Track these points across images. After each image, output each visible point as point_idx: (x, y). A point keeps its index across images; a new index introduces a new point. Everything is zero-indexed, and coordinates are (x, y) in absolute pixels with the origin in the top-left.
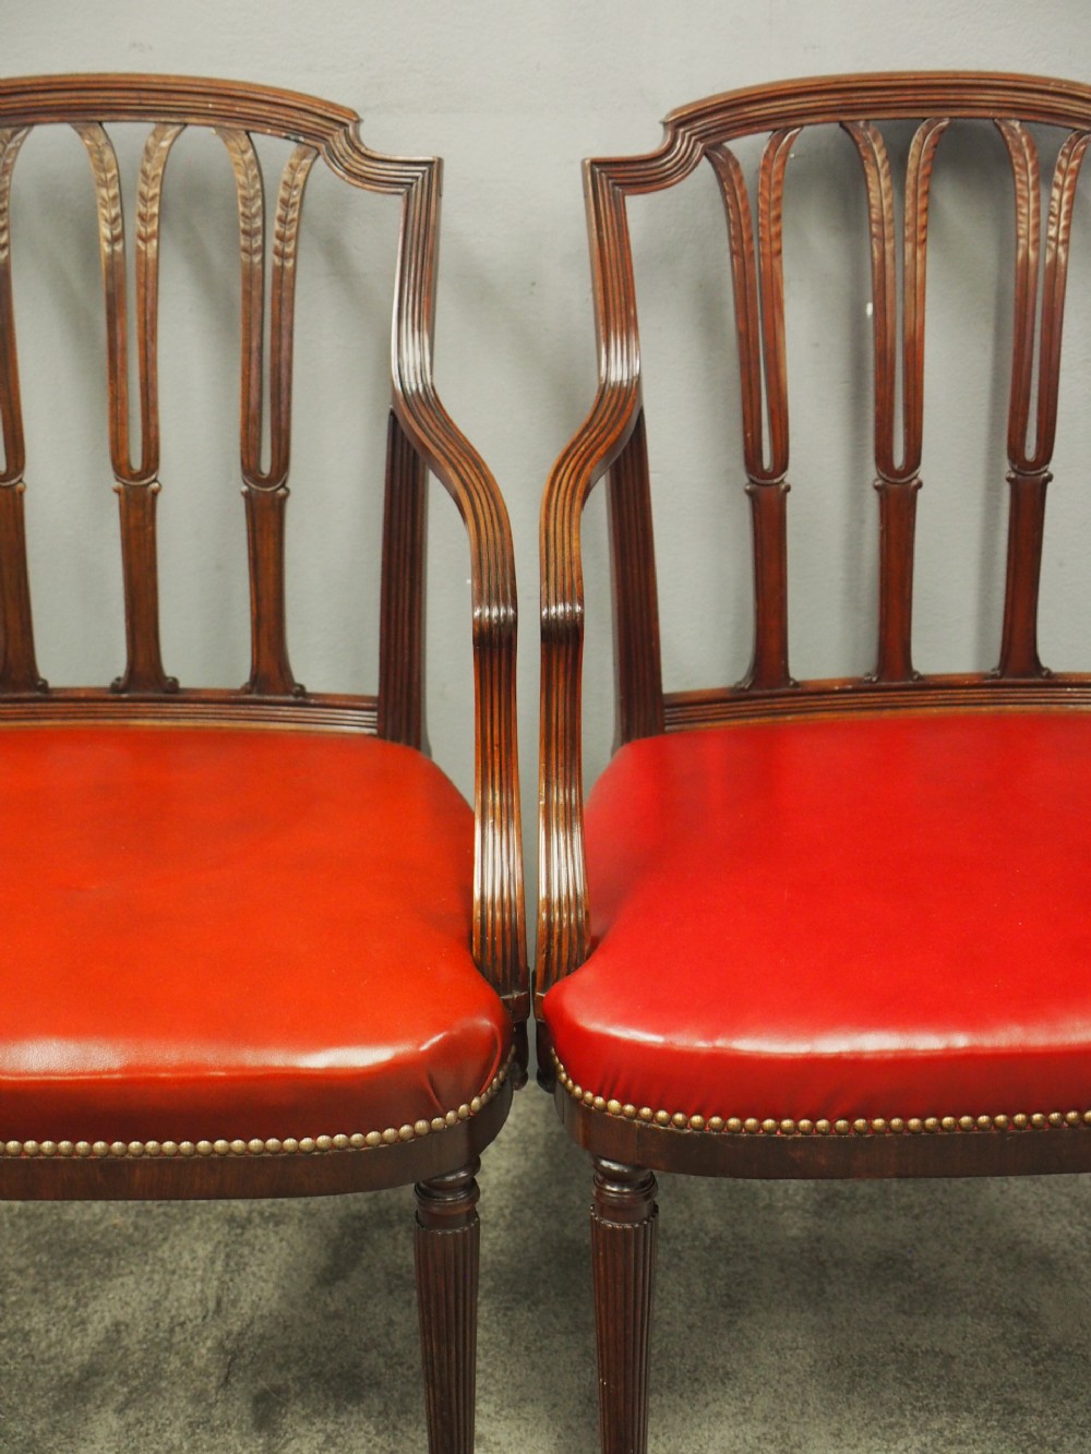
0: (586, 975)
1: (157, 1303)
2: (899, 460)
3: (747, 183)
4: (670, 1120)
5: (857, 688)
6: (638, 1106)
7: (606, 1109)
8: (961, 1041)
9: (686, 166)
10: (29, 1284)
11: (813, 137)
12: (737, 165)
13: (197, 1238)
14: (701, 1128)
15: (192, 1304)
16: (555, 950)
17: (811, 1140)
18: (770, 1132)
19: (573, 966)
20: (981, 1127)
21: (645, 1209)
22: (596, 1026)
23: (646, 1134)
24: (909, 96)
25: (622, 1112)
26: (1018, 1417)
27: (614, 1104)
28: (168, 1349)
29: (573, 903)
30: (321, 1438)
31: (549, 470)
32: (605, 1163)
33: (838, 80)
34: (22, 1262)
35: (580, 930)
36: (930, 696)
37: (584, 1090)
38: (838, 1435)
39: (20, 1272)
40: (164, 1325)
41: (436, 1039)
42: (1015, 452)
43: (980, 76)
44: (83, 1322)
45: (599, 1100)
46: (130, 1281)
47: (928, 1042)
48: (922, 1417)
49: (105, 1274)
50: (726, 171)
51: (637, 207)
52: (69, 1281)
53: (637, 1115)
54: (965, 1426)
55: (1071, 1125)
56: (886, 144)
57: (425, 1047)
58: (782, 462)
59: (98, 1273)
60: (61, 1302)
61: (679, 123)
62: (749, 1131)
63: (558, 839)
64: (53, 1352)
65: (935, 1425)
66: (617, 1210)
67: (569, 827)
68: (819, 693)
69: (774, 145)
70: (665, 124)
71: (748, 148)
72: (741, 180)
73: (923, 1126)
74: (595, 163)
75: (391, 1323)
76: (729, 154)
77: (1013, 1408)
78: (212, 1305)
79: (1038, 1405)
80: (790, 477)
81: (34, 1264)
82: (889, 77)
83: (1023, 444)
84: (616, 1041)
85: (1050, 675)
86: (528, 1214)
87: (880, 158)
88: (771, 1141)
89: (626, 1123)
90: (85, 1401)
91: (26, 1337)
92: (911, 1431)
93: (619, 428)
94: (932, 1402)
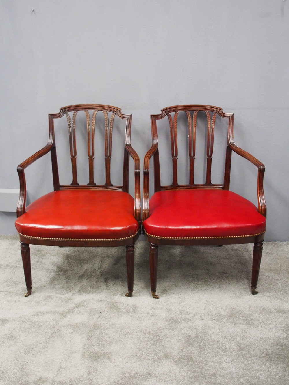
0: (149, 219)
1: (92, 267)
2: (192, 155)
3: (172, 118)
4: (160, 238)
5: (186, 186)
6: (156, 236)
7: (151, 236)
8: (198, 227)
9: (164, 116)
10: (75, 264)
11: (181, 113)
12: (171, 116)
13: (98, 259)
14: (164, 238)
15: (97, 267)
16: (145, 216)
17: (178, 240)
18: (173, 239)
19: (147, 218)
20: (201, 239)
21: (156, 250)
22: (150, 225)
23: (157, 239)
24: (193, 107)
25: (153, 236)
26: (207, 282)
28: (93, 272)
29: (147, 210)
30: (113, 283)
31: (145, 155)
32: (151, 244)
33: (184, 105)
34: (74, 262)
35: (148, 213)
36: (196, 187)
37: (148, 234)
38: (183, 284)
39: (74, 263)
40: (93, 269)
41: (129, 226)
42: (208, 154)
43: (203, 105)
44: (82, 269)
45: (150, 235)
46: (89, 264)
47: (194, 227)
48: (194, 282)
49: (85, 263)
50: (169, 117)
51: (158, 121)
52: (81, 264)
53: (155, 237)
54: (200, 283)
55: (213, 238)
56: (190, 114)
57: (127, 227)
58: (177, 155)
59: (84, 263)
60: (79, 266)
61: (163, 110)
62: (170, 239)
63: (146, 200)
64: (78, 272)
66: (153, 250)
67: (147, 199)
68: (182, 187)
69: (176, 113)
70: (161, 111)
71: (172, 114)
72: (171, 118)
73: (193, 238)
74: (152, 115)
75: (123, 270)
76: (170, 114)
77: (206, 281)
78: (99, 267)
79: (210, 281)
80: (178, 157)
81: (76, 262)
82: (191, 105)
83: (209, 153)
84: (153, 227)
85: (212, 184)
86: (142, 257)
87: (190, 115)
88: (173, 240)
89: (154, 238)
90: (82, 278)
91: (75, 271)
92: (192, 283)
93: (155, 149)
94: (195, 280)
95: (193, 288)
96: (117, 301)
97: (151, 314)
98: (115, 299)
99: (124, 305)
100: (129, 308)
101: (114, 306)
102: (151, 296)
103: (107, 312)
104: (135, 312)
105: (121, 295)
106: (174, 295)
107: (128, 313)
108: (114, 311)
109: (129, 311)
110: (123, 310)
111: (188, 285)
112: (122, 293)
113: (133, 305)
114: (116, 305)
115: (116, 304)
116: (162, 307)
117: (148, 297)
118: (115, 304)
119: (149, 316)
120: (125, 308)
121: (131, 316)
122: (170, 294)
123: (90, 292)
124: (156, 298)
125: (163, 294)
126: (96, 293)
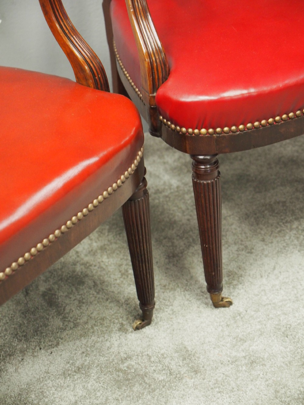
4: (230, 130)
7: (200, 133)
14: (243, 130)
16: (156, 74)
17: (288, 123)
18: (271, 124)
21: (216, 173)
23: (219, 139)
25: (208, 133)
27: (203, 131)
30: (76, 302)
32: (200, 157)
37: (187, 129)
38: (263, 240)
45: (196, 131)
48: (289, 225)
53: (215, 132)
62: (263, 126)
65: (294, 226)
66: (205, 175)
88: (272, 127)
89: (210, 137)
92: (287, 231)
94: (288, 219)
95: (296, 242)
96: (123, 355)
97: (245, 357)
98: (114, 349)
99: (152, 359)
100: (173, 363)
101: (125, 372)
102: (207, 304)
103: (118, 400)
104: (196, 372)
105: (120, 330)
106: (264, 280)
107: (181, 379)
108: (135, 389)
109: (179, 373)
110: (161, 378)
111: (278, 239)
112: (122, 324)
113: (177, 352)
114: (128, 367)
115: (125, 365)
116: (258, 327)
117: (202, 309)
118: (123, 367)
119: (244, 368)
120: (160, 367)
121: (195, 387)
122: (251, 280)
123: (23, 352)
124: (224, 306)
125: (234, 288)
126: (43, 351)
